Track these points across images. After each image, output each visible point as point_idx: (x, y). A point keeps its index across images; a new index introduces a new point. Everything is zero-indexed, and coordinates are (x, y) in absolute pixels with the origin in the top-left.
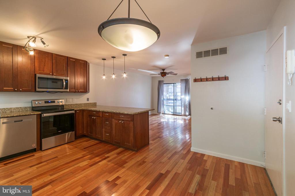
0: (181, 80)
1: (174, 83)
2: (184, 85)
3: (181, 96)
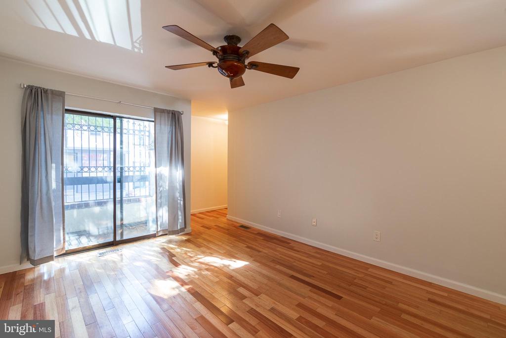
0: (157, 111)
1: (114, 118)
2: (166, 129)
3: (156, 167)
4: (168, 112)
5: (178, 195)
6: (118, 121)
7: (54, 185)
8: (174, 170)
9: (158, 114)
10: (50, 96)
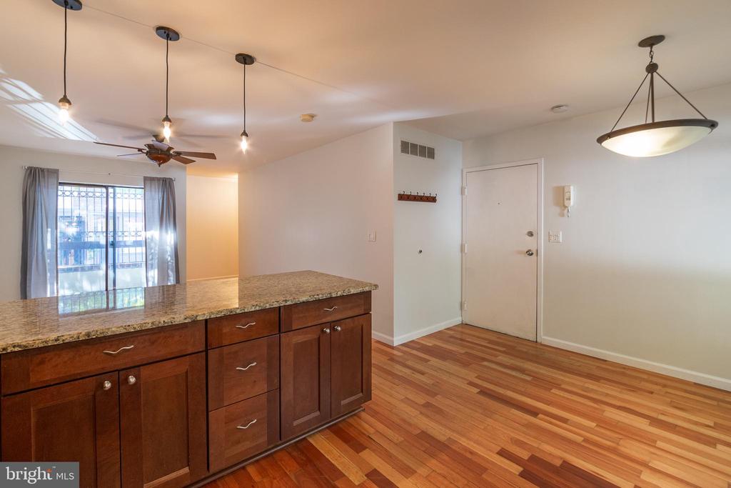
0: (146, 179)
1: (106, 187)
2: (156, 196)
3: (145, 231)
4: (158, 179)
5: (169, 258)
6: (111, 190)
7: (49, 246)
8: (164, 233)
9: (148, 183)
10: (46, 173)
